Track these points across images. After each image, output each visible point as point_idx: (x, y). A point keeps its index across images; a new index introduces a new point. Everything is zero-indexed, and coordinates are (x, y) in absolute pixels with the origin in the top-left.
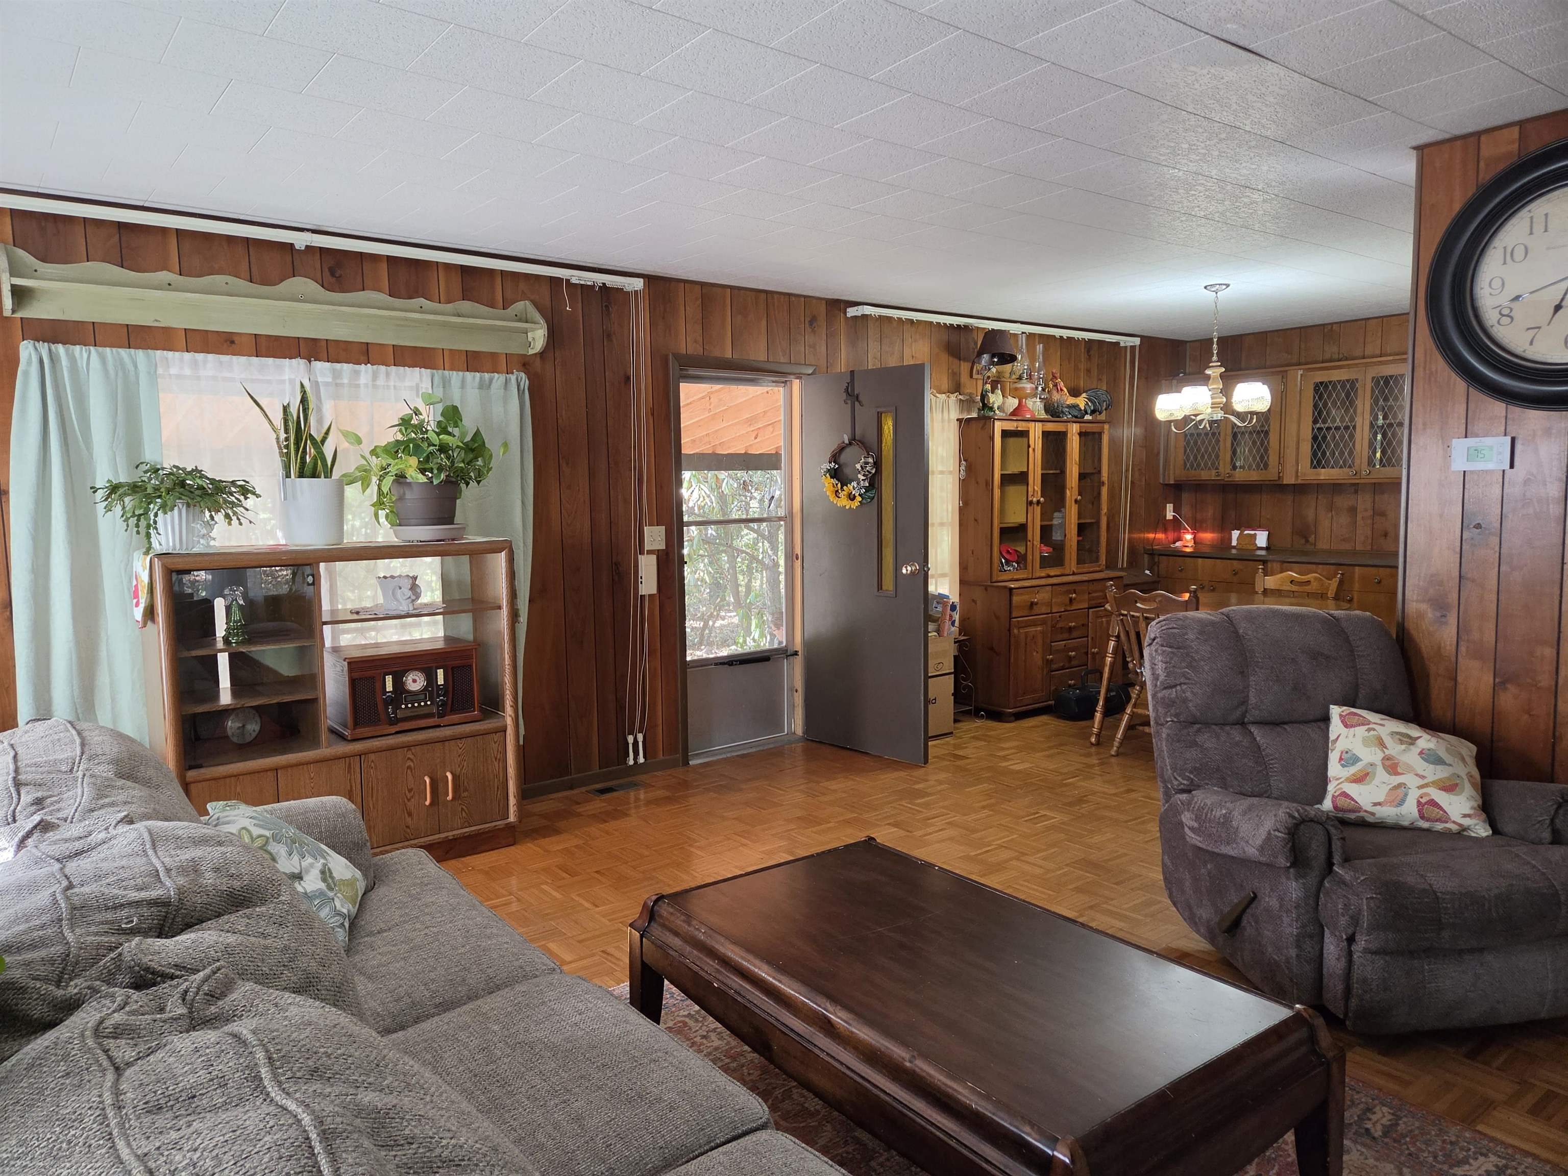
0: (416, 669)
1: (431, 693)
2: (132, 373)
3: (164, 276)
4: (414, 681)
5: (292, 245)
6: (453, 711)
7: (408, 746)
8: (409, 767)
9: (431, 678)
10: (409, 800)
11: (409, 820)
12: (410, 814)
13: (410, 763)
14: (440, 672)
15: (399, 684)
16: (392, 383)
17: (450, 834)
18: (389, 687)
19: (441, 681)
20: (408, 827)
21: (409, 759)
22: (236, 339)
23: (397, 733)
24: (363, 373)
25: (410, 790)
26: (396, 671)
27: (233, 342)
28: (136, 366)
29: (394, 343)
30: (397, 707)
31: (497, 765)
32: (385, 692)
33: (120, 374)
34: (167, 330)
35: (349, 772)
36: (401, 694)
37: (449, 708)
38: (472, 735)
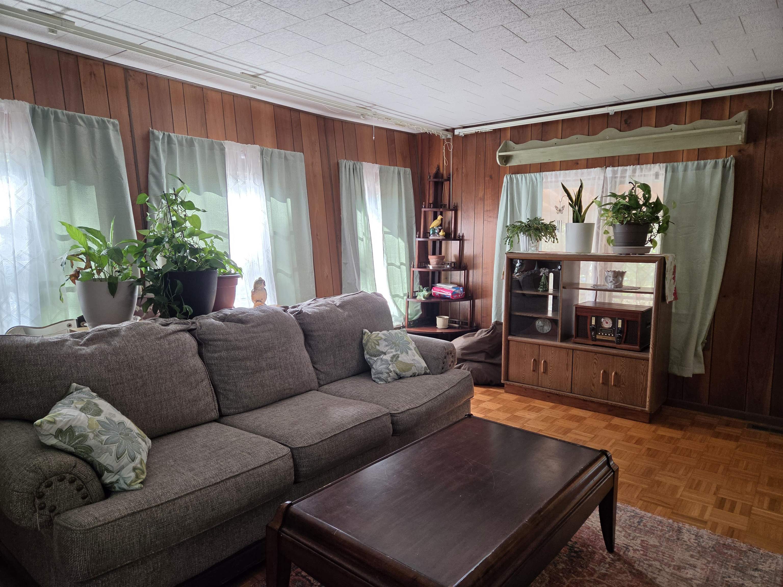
0: (609, 317)
1: (614, 330)
2: (535, 183)
3: (555, 140)
4: (607, 323)
5: (608, 114)
6: (625, 343)
7: (596, 353)
8: (595, 363)
9: (615, 323)
10: (594, 378)
11: (593, 387)
12: (593, 385)
13: (595, 361)
14: (620, 321)
15: (598, 322)
16: (643, 174)
17: (614, 403)
18: (593, 323)
19: (620, 326)
20: (592, 391)
21: (595, 359)
22: (579, 162)
23: (593, 345)
24: (628, 170)
25: (595, 374)
26: (597, 316)
27: (578, 164)
28: (536, 180)
29: (654, 152)
30: (596, 334)
31: (642, 378)
32: (591, 325)
33: (531, 183)
34: (554, 163)
35: (568, 356)
36: (599, 327)
37: (623, 340)
38: (631, 357)
